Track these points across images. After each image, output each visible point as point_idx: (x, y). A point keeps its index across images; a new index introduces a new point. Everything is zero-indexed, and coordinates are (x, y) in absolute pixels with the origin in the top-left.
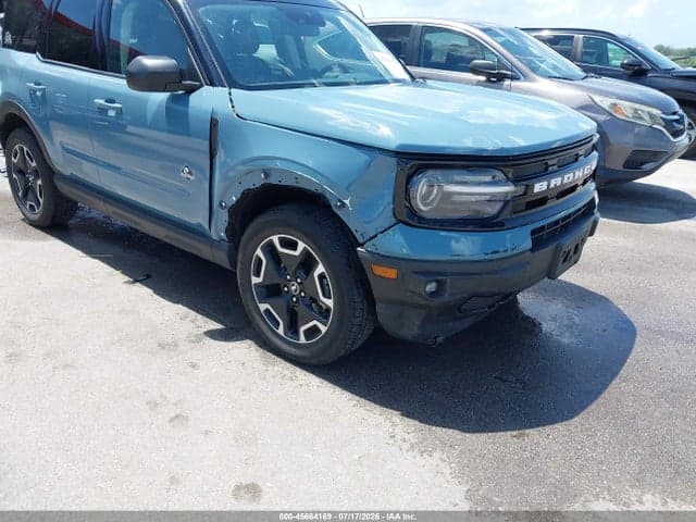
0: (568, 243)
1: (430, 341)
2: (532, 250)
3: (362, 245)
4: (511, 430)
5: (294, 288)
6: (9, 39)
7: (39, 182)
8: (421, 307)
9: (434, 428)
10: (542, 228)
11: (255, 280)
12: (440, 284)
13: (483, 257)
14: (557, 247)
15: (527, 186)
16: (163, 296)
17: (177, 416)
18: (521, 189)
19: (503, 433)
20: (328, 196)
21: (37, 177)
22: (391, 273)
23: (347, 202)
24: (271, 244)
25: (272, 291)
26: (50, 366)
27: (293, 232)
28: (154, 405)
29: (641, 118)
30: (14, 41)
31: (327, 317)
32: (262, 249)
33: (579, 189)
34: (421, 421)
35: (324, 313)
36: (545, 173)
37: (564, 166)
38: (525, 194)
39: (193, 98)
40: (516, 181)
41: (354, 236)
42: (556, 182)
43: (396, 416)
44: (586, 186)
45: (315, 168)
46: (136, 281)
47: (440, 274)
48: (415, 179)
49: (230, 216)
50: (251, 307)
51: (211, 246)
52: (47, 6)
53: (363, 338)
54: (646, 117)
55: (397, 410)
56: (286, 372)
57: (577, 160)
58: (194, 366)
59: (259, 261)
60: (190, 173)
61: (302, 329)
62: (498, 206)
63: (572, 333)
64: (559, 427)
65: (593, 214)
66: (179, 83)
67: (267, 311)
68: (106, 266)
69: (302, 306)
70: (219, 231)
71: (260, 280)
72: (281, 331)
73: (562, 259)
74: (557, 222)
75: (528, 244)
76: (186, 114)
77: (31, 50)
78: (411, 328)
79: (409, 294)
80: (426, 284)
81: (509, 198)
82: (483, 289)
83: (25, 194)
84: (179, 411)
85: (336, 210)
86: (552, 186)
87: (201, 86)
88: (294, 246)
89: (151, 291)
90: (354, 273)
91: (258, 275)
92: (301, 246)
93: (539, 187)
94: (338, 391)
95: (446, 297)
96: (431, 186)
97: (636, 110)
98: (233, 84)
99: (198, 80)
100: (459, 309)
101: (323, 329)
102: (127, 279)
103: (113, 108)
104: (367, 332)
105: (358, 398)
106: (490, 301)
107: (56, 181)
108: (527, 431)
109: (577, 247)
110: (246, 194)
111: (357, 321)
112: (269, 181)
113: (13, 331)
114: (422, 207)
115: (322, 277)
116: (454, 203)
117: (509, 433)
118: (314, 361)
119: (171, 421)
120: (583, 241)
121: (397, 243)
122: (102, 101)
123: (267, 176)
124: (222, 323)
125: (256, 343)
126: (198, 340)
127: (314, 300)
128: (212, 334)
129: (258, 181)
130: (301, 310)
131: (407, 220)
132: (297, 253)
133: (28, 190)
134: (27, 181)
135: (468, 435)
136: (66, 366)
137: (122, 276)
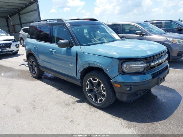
0: (161, 76)
1: (129, 102)
2: (152, 79)
3: (112, 79)
4: (150, 122)
5: (96, 90)
6: (29, 36)
7: (36, 68)
8: (126, 93)
9: (131, 122)
10: (154, 74)
11: (87, 88)
12: (131, 88)
13: (140, 81)
14: (158, 78)
15: (150, 64)
16: (65, 93)
17: (71, 121)
18: (148, 65)
19: (148, 123)
20: (103, 69)
21: (35, 67)
22: (119, 86)
23: (108, 70)
24: (90, 80)
25: (91, 91)
26: (42, 110)
27: (95, 77)
28: (66, 118)
29: (180, 43)
30: (30, 37)
31: (104, 97)
32: (88, 81)
33: (163, 63)
34: (128, 121)
35: (103, 96)
36: (154, 61)
37: (158, 59)
38: (149, 66)
39: (72, 48)
40: (147, 63)
41: (110, 78)
42: (157, 62)
43: (122, 120)
44: (165, 62)
45: (100, 62)
46: (59, 90)
47: (131, 85)
48: (123, 64)
49: (81, 74)
50: (86, 95)
51: (77, 81)
52: (38, 29)
53: (113, 101)
54: (182, 42)
55: (122, 118)
56: (95, 110)
57: (162, 57)
58: (74, 109)
59: (88, 84)
60: (72, 65)
61: (98, 100)
62: (143, 69)
63: (165, 99)
64: (162, 121)
65: (168, 69)
66: (69, 45)
67: (90, 96)
68: (52, 87)
69: (98, 94)
70: (78, 77)
71: (88, 88)
72: (93, 100)
73: (160, 81)
74: (158, 72)
75: (151, 78)
76: (71, 52)
77: (35, 39)
78: (124, 99)
79: (123, 91)
80: (127, 88)
81: (146, 67)
82: (141, 89)
83: (32, 71)
84: (72, 119)
85: (105, 72)
86: (156, 63)
87: (74, 46)
88: (96, 80)
89: (62, 92)
90: (110, 86)
91: (87, 87)
92: (97, 80)
93: (153, 64)
94: (108, 114)
95: (132, 91)
96: (127, 65)
97: (179, 41)
98: (81, 45)
99: (73, 44)
100: (136, 93)
101: (103, 99)
102: (57, 89)
103: (54, 51)
104: (114, 100)
105: (113, 116)
106: (143, 91)
107: (40, 67)
108: (154, 123)
109: (164, 77)
110: (85, 69)
111: (111, 97)
112: (90, 66)
113: (33, 102)
114: (125, 70)
115: (102, 87)
116: (133, 69)
117: (150, 123)
118: (102, 107)
119: (70, 122)
120: (165, 76)
121: (120, 78)
122: (51, 50)
123: (89, 65)
124: (79, 99)
125: (88, 103)
126: (74, 103)
127: (101, 93)
128: (77, 102)
129: (87, 66)
130: (98, 95)
131: (122, 73)
132: (96, 82)
133: (33, 70)
134: (33, 67)
135: (140, 124)
136: (46, 110)
137: (55, 89)
